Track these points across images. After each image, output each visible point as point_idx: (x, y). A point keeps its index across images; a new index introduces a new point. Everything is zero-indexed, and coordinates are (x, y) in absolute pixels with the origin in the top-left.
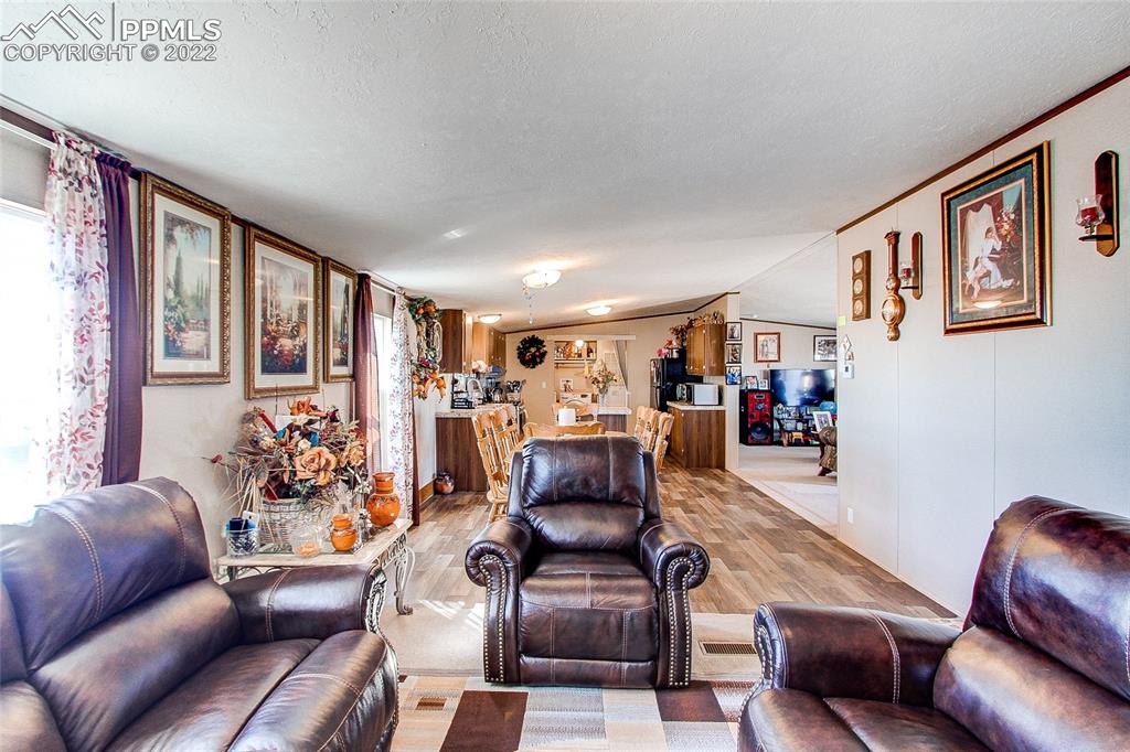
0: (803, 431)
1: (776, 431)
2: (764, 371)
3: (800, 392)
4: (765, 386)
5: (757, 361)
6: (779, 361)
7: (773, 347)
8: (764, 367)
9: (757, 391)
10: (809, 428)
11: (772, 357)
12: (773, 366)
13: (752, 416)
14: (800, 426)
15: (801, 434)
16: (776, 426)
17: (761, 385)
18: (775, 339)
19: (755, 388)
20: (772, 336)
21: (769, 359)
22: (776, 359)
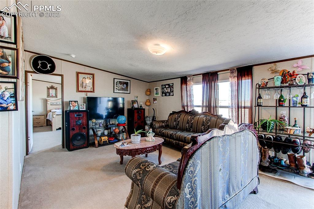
0: (108, 136)
1: (92, 136)
2: (84, 98)
3: (107, 109)
4: (83, 108)
5: (78, 91)
6: (93, 91)
7: (88, 82)
8: (83, 95)
9: (78, 111)
10: (111, 133)
11: (88, 89)
12: (90, 95)
13: (73, 129)
14: (106, 132)
15: (107, 138)
16: (91, 132)
17: (80, 107)
18: (91, 78)
19: (76, 109)
20: (89, 76)
21: (87, 90)
22: (92, 90)
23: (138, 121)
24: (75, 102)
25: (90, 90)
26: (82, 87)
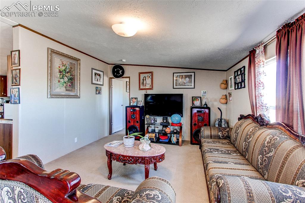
4: (141, 104)
5: (140, 89)
8: (144, 92)
13: (129, 122)
17: (139, 103)
18: (150, 76)
19: (135, 105)
20: (148, 74)
21: (147, 88)
22: (151, 87)
23: (198, 124)
24: (135, 98)
25: (149, 88)
26: (143, 85)
